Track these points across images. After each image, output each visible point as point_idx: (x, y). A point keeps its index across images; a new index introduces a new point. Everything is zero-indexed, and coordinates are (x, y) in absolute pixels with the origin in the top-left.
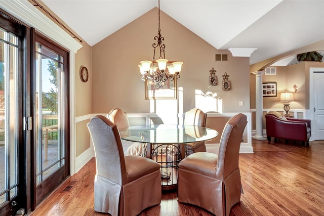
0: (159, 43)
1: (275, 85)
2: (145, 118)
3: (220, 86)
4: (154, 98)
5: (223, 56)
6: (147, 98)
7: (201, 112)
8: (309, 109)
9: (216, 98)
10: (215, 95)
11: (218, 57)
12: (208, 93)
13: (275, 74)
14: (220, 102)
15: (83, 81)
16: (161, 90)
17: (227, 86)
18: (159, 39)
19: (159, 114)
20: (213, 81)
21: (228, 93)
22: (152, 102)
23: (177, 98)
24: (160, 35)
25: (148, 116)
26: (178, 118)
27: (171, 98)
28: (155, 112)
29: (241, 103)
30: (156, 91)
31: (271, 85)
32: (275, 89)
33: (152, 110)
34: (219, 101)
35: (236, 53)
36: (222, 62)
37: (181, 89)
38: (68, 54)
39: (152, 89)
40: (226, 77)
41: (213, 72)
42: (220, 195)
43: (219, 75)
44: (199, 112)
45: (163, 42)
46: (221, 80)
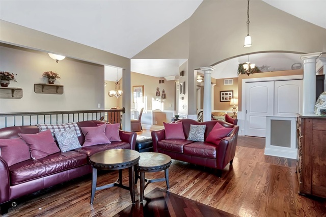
1: (232, 92)
5: (162, 81)
8: (241, 111)
10: (160, 100)
11: (160, 82)
12: (157, 99)
13: (233, 84)
20: (158, 94)
29: (170, 105)
31: (228, 92)
32: (231, 95)
34: (162, 103)
35: (168, 79)
36: (162, 84)
40: (163, 91)
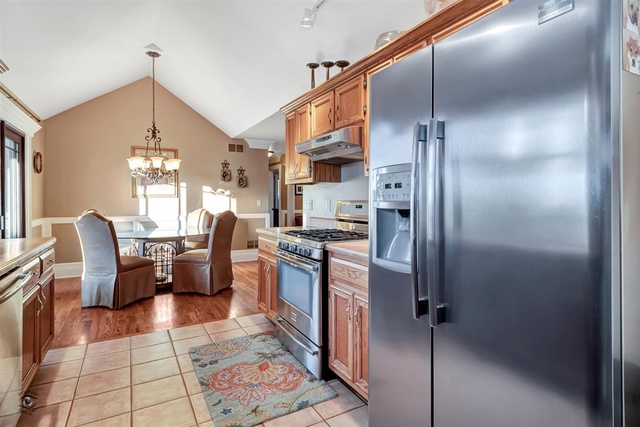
0: (154, 136)
2: (132, 223)
3: (234, 183)
4: (145, 196)
5: (238, 146)
6: (135, 196)
7: (207, 213)
9: (229, 196)
10: (228, 193)
11: (232, 148)
12: (220, 190)
14: (234, 202)
15: (38, 172)
16: (155, 186)
17: (243, 182)
18: (154, 132)
19: (153, 217)
20: (226, 176)
21: (244, 191)
22: (142, 201)
23: (178, 196)
24: (154, 127)
25: (137, 220)
26: (180, 222)
27: (169, 196)
28: (147, 214)
29: (259, 203)
30: (148, 187)
33: (142, 212)
34: (232, 200)
35: (254, 144)
36: (237, 154)
37: (183, 185)
38: (23, 139)
39: (142, 184)
40: (241, 171)
41: (225, 165)
42: (209, 276)
43: (233, 170)
44: (204, 212)
45: (158, 135)
46: (235, 175)
